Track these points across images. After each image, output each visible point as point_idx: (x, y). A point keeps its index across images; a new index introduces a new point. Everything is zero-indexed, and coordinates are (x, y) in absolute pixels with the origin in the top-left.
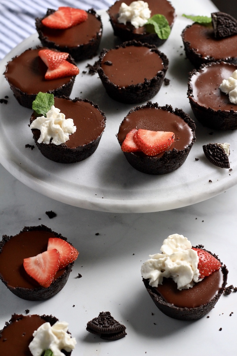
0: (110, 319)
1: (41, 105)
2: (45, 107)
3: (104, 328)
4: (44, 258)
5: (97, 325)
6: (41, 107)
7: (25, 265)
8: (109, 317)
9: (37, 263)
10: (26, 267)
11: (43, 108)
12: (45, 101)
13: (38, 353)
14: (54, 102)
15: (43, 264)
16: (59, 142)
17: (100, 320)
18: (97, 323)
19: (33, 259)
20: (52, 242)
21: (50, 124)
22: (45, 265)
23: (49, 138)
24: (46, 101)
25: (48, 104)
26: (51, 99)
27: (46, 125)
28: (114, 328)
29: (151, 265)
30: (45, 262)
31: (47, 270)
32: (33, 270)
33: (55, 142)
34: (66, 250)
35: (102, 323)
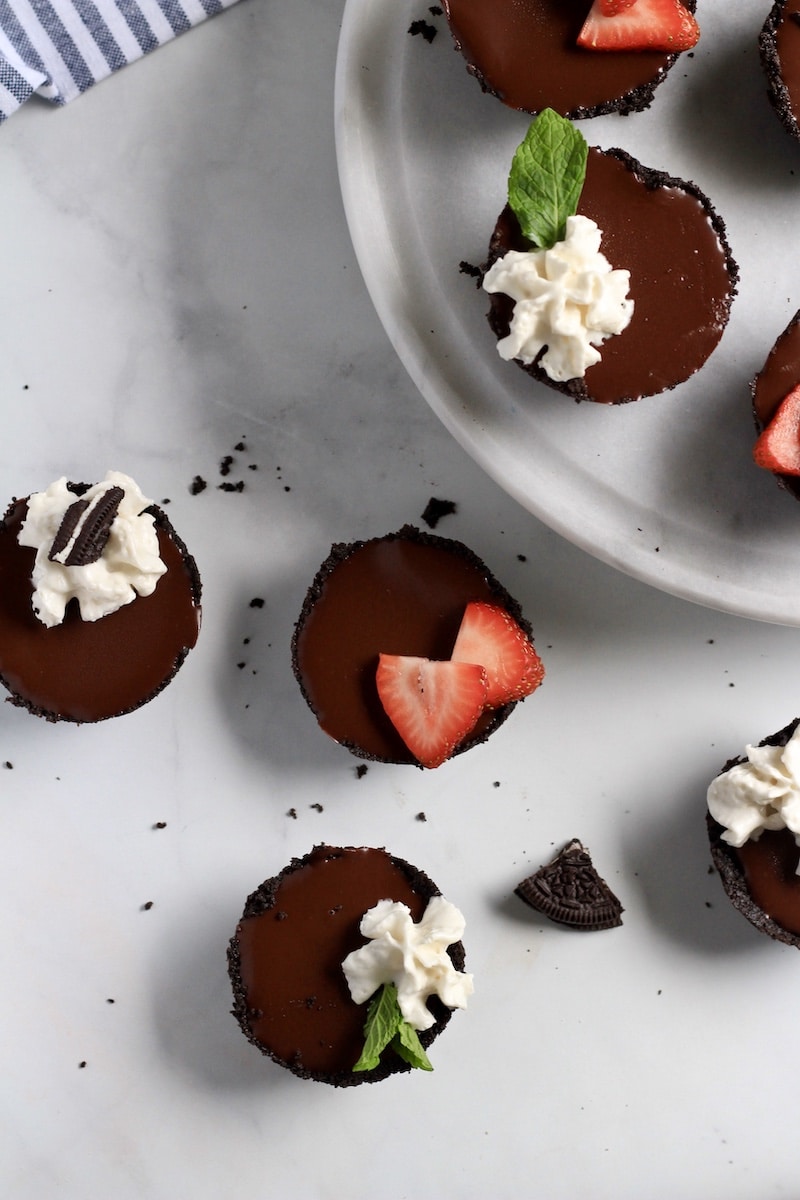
0: (586, 880)
1: (539, 183)
2: (549, 194)
3: (563, 909)
4: (440, 680)
5: (547, 895)
6: (535, 193)
7: (380, 677)
8: (584, 876)
9: (415, 681)
10: (384, 683)
11: (543, 196)
12: (554, 162)
13: (365, 991)
14: (583, 176)
15: (433, 700)
16: (563, 372)
17: (558, 881)
18: (547, 888)
19: (409, 663)
20: (474, 619)
21: (550, 306)
22: (438, 705)
23: (536, 348)
24: (559, 166)
25: (563, 181)
26: (577, 162)
27: (536, 309)
28: (589, 914)
29: (742, 792)
30: (440, 695)
31: (439, 721)
32: (401, 703)
33: (554, 369)
34: (510, 663)
35: (562, 894)
